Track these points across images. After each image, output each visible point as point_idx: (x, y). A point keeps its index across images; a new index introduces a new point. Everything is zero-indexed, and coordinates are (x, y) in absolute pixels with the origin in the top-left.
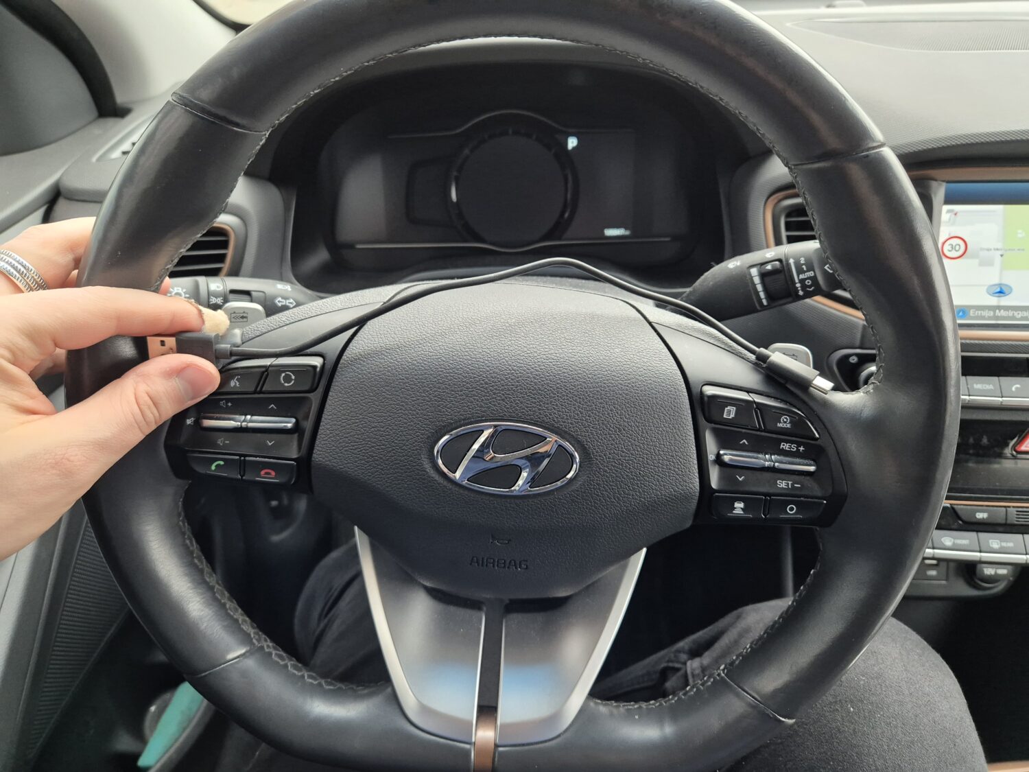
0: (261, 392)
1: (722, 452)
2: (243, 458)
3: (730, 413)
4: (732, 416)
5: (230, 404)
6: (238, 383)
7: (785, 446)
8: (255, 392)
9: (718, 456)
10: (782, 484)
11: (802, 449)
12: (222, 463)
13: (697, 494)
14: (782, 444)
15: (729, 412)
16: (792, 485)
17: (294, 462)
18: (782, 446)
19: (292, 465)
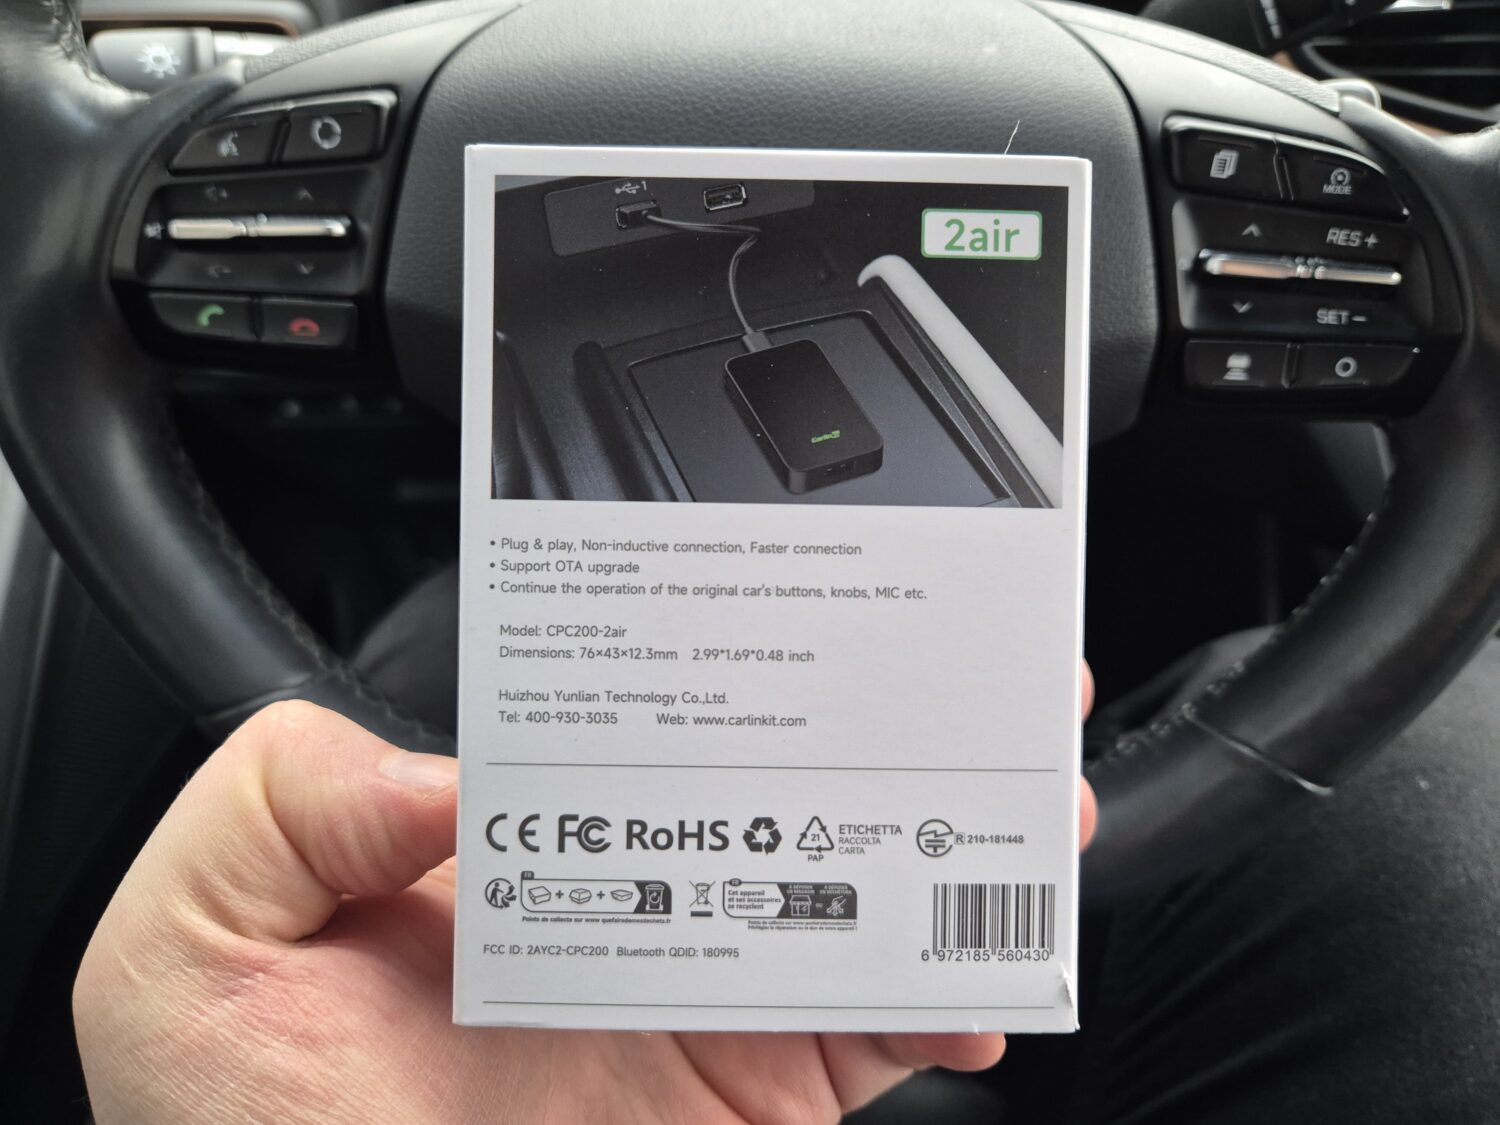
0: (281, 165)
1: (1204, 254)
2: (256, 301)
3: (1224, 165)
4: (1229, 172)
5: (224, 194)
6: (235, 149)
7: (1337, 236)
8: (268, 165)
9: (1199, 264)
10: (1328, 317)
11: (1371, 240)
12: (217, 310)
13: (1153, 341)
14: (1331, 231)
15: (1224, 163)
16: (1350, 318)
17: (349, 305)
18: (1330, 237)
19: (349, 309)
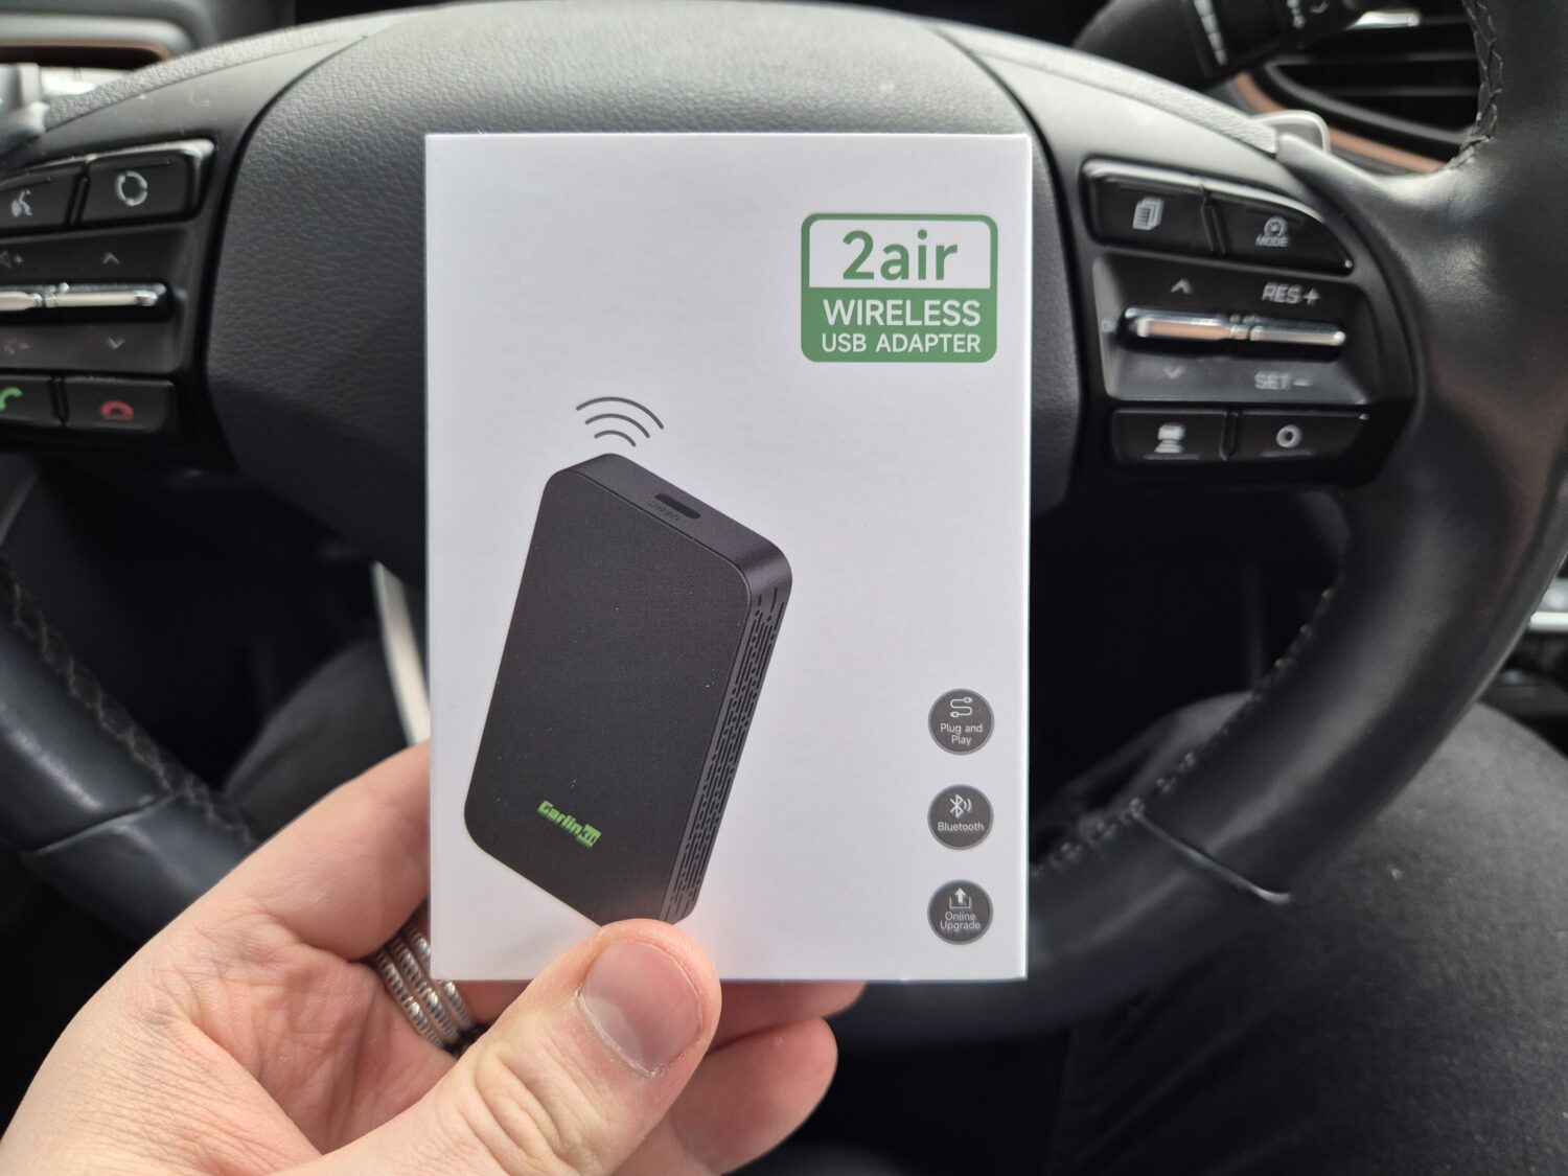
0: (81, 226)
1: (1129, 314)
2: (58, 380)
3: (1148, 216)
4: (1153, 222)
5: (19, 260)
6: (27, 208)
7: (1274, 293)
8: (67, 227)
9: (1124, 324)
10: (1267, 381)
11: (1312, 296)
12: (16, 392)
13: (1076, 412)
14: (1267, 287)
15: (1147, 213)
16: (1290, 381)
17: (169, 383)
18: (1266, 294)
19: (169, 387)
